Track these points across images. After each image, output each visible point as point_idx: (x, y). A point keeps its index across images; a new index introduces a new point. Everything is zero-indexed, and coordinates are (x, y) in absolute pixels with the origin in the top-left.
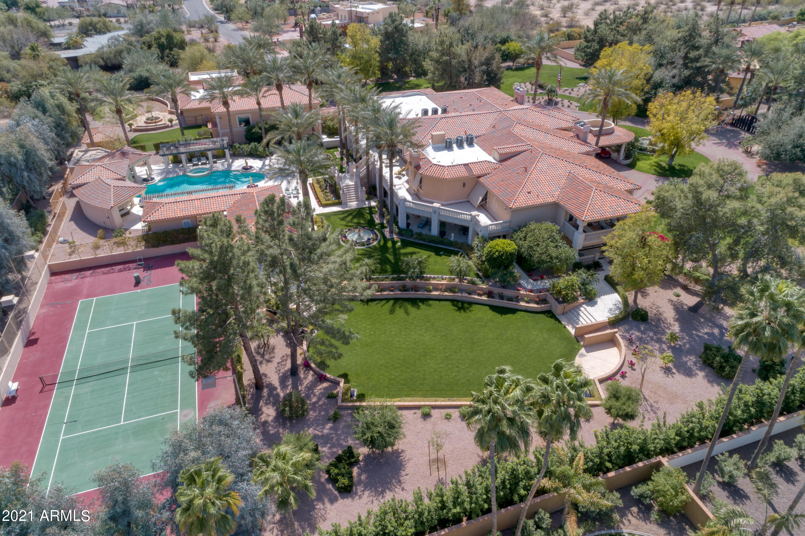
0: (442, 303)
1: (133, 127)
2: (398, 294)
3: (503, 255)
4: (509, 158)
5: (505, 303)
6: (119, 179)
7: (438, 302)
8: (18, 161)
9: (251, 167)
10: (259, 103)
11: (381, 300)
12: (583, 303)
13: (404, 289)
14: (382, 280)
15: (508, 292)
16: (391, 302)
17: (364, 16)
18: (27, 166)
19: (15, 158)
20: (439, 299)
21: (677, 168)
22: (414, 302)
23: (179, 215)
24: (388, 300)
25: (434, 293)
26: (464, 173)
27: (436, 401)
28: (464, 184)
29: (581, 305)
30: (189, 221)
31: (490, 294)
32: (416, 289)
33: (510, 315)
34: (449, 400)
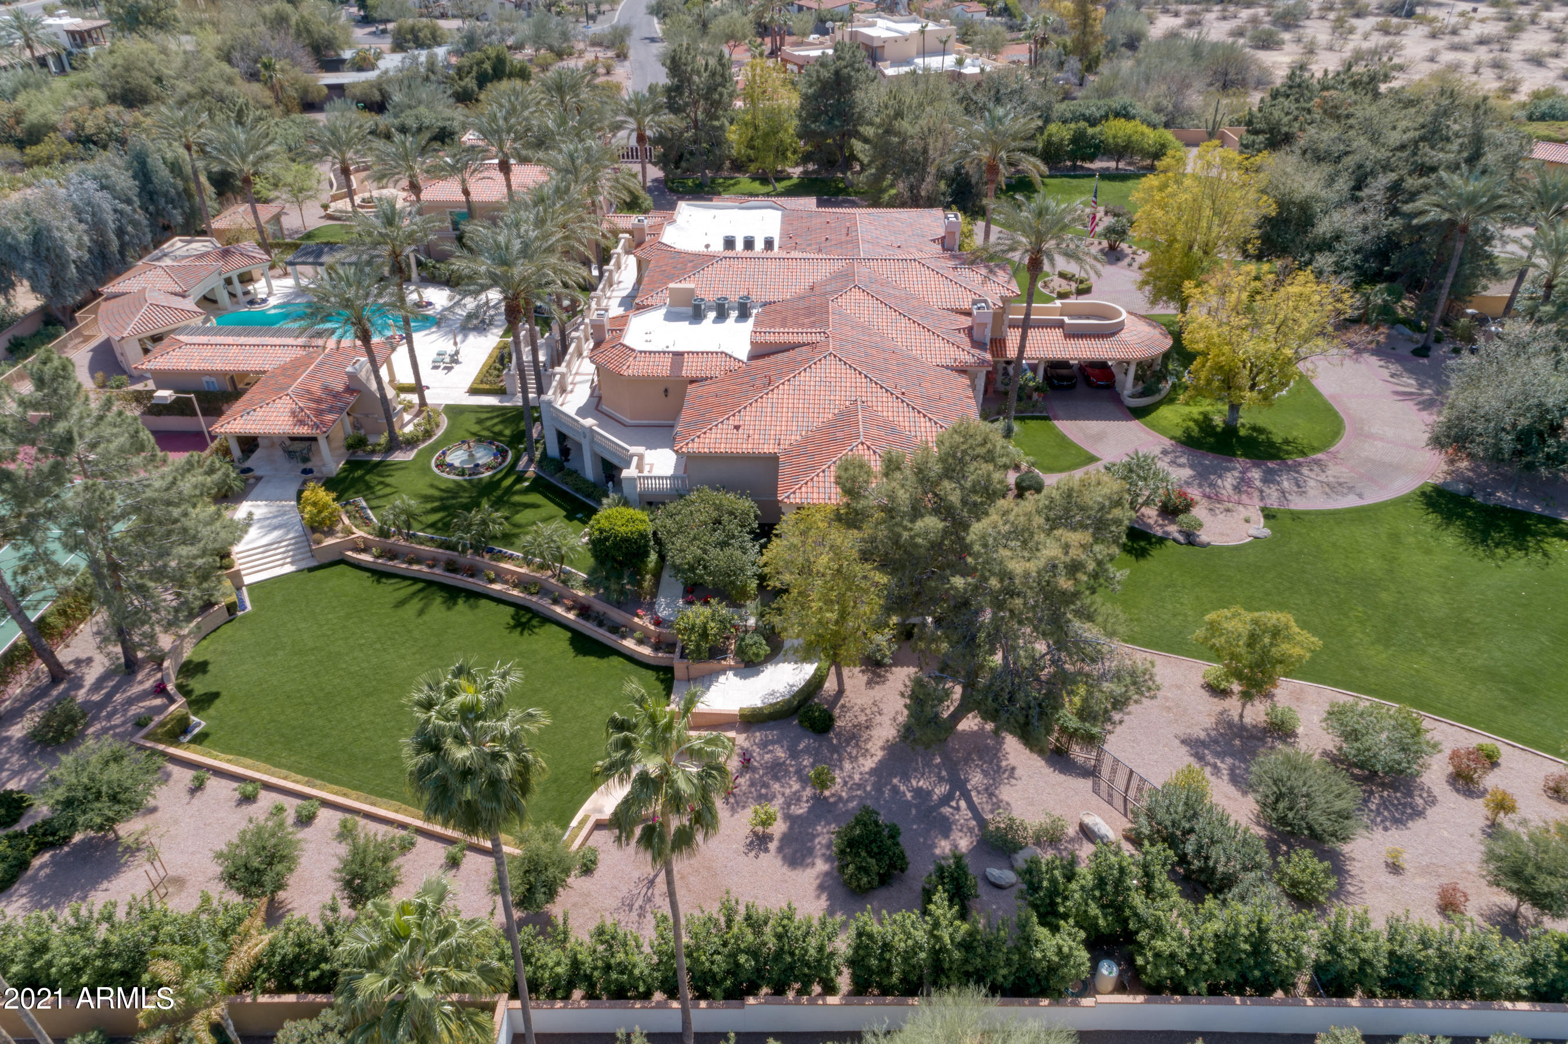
0: (502, 607)
1: (329, 211)
2: (438, 573)
3: (607, 539)
4: (768, 355)
5: (601, 634)
6: (176, 294)
7: (493, 604)
8: (19, 243)
9: (429, 304)
10: (466, 192)
11: (404, 578)
12: (730, 668)
13: (452, 567)
14: (421, 544)
15: (617, 615)
16: (420, 585)
17: (875, 44)
18: (36, 254)
19: (14, 238)
20: (499, 600)
21: (1243, 432)
22: (453, 594)
23: (194, 366)
24: (415, 580)
25: (497, 587)
26: (663, 368)
27: (285, 778)
28: (666, 391)
29: (723, 671)
30: (213, 379)
31: (584, 611)
32: (473, 572)
33: (592, 659)
34: (308, 784)
